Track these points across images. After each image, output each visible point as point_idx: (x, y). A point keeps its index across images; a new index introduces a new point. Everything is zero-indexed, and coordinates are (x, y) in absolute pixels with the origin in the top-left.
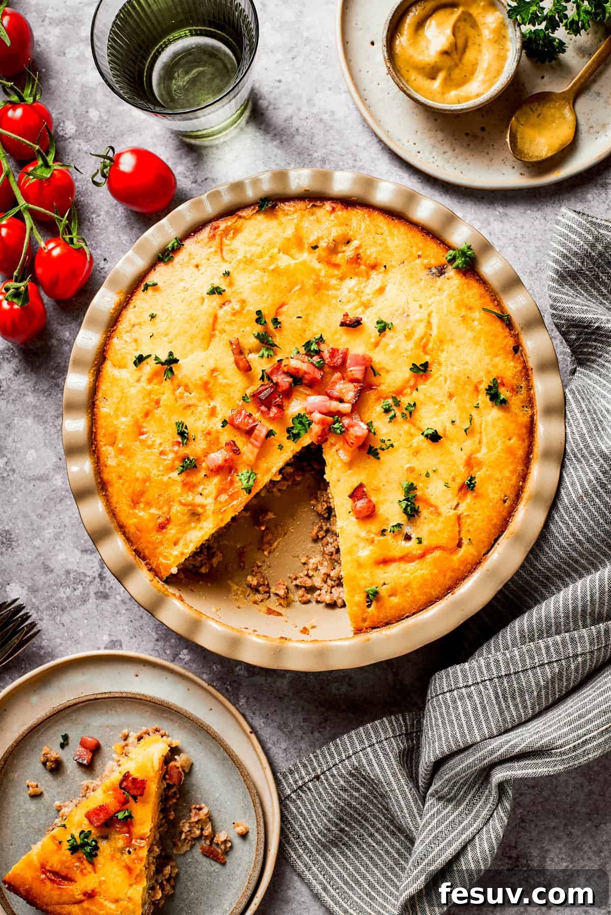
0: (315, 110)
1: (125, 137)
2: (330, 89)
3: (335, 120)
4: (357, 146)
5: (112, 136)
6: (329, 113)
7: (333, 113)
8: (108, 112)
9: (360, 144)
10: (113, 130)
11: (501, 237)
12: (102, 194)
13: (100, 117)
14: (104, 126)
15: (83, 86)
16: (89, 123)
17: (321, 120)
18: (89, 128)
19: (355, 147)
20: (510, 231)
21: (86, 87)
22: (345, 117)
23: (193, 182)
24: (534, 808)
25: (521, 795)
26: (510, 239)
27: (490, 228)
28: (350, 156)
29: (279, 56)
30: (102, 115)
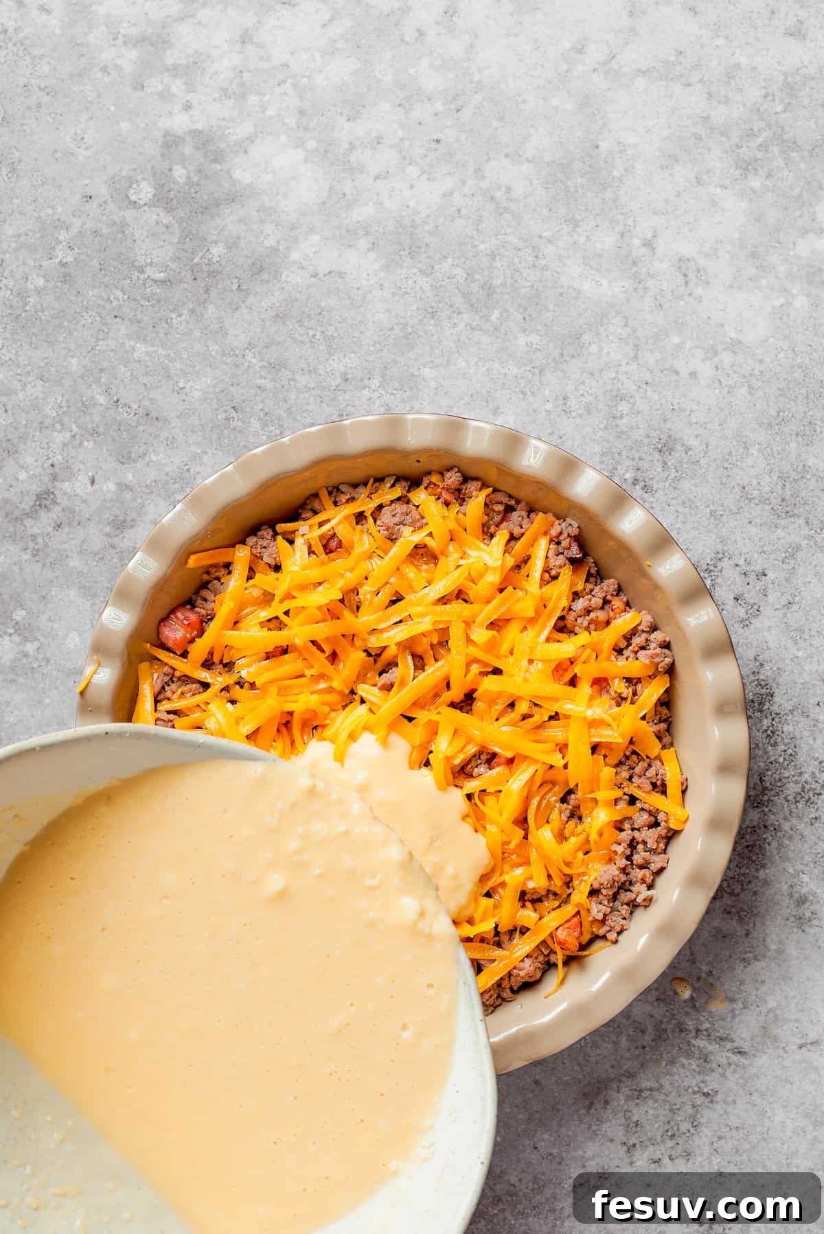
0: (484, 185)
1: (221, 207)
2: (506, 156)
3: (511, 200)
4: (540, 237)
5: (204, 205)
6: (503, 189)
7: (509, 189)
8: (200, 171)
9: (545, 234)
10: (206, 197)
11: (731, 372)
12: (186, 286)
13: (188, 177)
14: (193, 191)
15: (167, 134)
16: (173, 186)
17: (492, 199)
18: (172, 193)
19: (538, 239)
20: (744, 365)
21: (170, 135)
22: (526, 197)
23: (312, 276)
24: (737, 1158)
25: (720, 1138)
26: (744, 377)
27: (716, 359)
28: (529, 251)
29: (439, 106)
30: (192, 175)
